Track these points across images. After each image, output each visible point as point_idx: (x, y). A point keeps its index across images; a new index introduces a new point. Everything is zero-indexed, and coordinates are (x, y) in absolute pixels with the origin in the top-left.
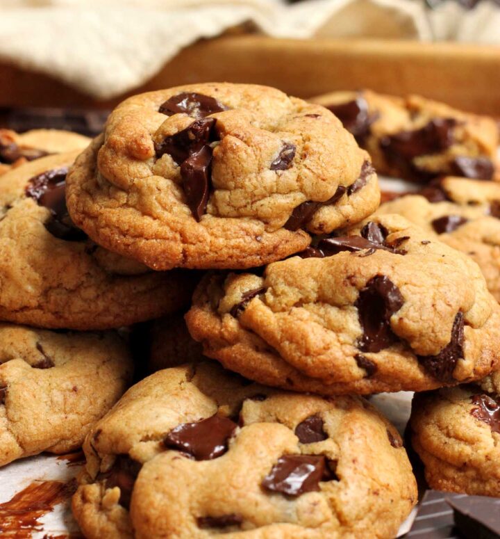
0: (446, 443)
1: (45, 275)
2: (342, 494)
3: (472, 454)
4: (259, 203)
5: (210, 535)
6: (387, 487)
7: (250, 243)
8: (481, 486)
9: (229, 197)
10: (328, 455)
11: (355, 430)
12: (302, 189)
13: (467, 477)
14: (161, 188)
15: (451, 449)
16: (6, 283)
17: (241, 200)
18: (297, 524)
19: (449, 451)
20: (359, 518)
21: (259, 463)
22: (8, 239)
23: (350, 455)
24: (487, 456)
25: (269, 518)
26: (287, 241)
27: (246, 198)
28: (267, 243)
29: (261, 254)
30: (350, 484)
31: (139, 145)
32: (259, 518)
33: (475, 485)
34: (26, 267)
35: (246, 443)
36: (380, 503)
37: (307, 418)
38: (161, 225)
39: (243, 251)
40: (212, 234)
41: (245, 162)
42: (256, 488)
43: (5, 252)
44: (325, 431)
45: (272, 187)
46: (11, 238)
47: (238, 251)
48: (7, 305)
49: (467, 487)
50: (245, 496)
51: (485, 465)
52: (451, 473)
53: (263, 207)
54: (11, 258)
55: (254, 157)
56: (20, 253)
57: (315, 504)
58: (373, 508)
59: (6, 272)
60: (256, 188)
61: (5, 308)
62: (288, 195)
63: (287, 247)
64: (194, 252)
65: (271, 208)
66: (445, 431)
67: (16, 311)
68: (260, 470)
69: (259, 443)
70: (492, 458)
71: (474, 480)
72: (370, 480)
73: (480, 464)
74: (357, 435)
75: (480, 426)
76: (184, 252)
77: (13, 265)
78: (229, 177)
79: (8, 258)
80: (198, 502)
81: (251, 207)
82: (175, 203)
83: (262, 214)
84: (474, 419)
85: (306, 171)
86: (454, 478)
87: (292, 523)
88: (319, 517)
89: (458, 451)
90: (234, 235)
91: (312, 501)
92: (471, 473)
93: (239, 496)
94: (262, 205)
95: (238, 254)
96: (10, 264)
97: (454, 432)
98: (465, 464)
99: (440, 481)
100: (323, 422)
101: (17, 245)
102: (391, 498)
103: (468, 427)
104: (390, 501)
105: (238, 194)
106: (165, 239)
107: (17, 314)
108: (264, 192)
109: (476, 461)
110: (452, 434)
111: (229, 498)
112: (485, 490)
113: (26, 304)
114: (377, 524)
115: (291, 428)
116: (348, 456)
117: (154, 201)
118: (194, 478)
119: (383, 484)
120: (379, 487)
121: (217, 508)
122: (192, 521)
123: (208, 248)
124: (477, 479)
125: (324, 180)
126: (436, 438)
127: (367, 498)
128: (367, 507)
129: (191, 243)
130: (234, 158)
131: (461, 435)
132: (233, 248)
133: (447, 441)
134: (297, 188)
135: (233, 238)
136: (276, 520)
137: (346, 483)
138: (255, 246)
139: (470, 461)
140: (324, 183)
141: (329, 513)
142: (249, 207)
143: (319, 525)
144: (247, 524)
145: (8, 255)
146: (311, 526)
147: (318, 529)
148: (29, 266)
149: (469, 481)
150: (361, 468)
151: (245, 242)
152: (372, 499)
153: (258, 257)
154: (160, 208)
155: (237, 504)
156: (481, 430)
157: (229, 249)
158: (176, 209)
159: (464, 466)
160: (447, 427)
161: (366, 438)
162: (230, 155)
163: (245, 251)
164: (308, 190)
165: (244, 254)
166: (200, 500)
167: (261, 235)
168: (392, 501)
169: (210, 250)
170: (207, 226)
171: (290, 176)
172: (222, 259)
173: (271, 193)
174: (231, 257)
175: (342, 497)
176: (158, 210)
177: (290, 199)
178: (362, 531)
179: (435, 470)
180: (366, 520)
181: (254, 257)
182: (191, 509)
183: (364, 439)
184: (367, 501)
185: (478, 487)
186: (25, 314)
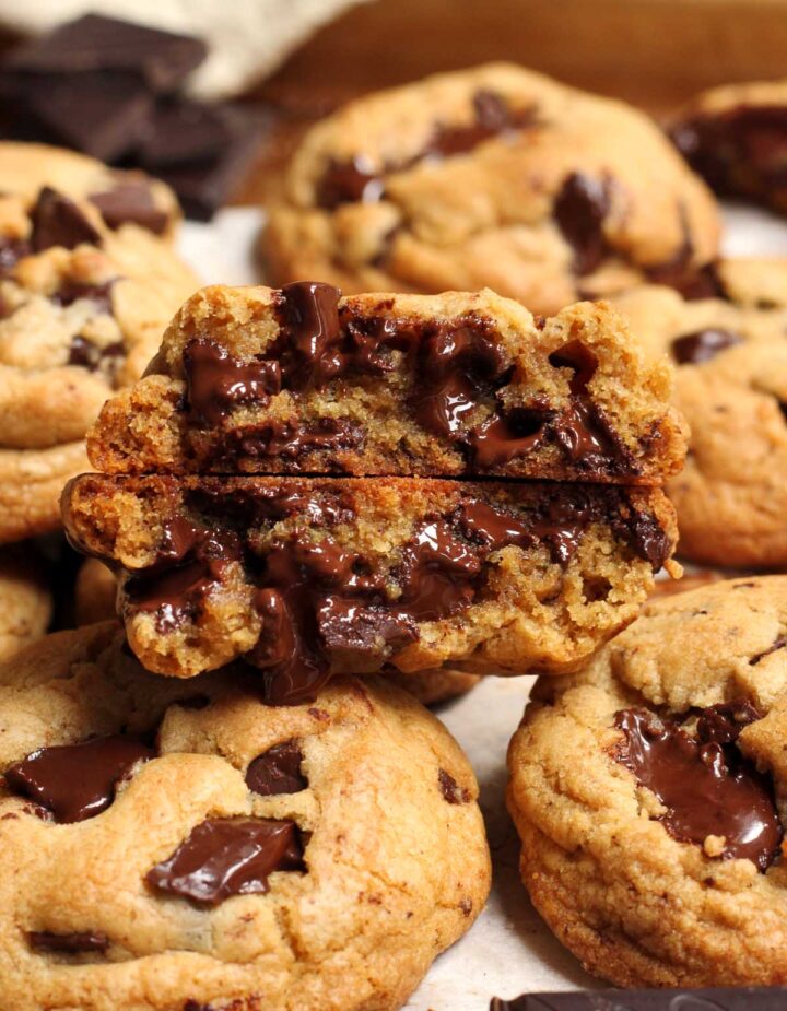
0: (551, 804)
2: (304, 901)
3: (592, 830)
5: (48, 966)
6: (403, 888)
8: (601, 893)
10: (298, 821)
11: (356, 776)
13: (580, 874)
15: (557, 816)
18: (210, 954)
19: (554, 821)
20: (333, 948)
21: (153, 835)
23: (336, 825)
24: (614, 837)
25: (157, 942)
30: (323, 883)
32: (139, 942)
33: (591, 890)
35: (138, 794)
36: (381, 918)
37: (272, 748)
42: (138, 885)
44: (303, 774)
49: (578, 891)
50: (111, 899)
51: (608, 853)
52: (554, 861)
57: (248, 919)
58: (366, 928)
66: (553, 780)
68: (152, 849)
69: (162, 795)
70: (622, 842)
71: (590, 880)
72: (366, 875)
73: (602, 851)
74: (360, 785)
75: (615, 775)
80: (29, 904)
84: (608, 760)
86: (559, 872)
87: (202, 952)
88: (253, 943)
89: (568, 824)
91: (242, 913)
92: (587, 866)
93: (101, 900)
97: (567, 784)
98: (579, 848)
99: (535, 876)
100: (300, 757)
102: (409, 909)
103: (591, 776)
104: (405, 916)
109: (595, 844)
110: (563, 788)
111: (84, 903)
112: (606, 902)
114: (373, 958)
115: (237, 766)
116: (330, 827)
118: (31, 857)
119: (394, 881)
120: (382, 888)
121: (60, 917)
122: (16, 939)
124: (596, 879)
126: (536, 793)
127: (354, 909)
128: (352, 927)
131: (577, 791)
133: (553, 801)
136: (172, 946)
137: (315, 881)
139: (587, 842)
141: (274, 936)
143: (253, 959)
144: (118, 951)
146: (237, 961)
147: (249, 966)
149: (583, 881)
150: (349, 852)
152: (367, 911)
155: (97, 914)
156: (615, 783)
159: (577, 851)
160: (557, 773)
161: (376, 791)
166: (34, 900)
168: (410, 914)
175: (305, 908)
178: (339, 972)
179: (532, 852)
180: (350, 951)
182: (17, 916)
183: (372, 793)
184: (354, 915)
185: (596, 894)
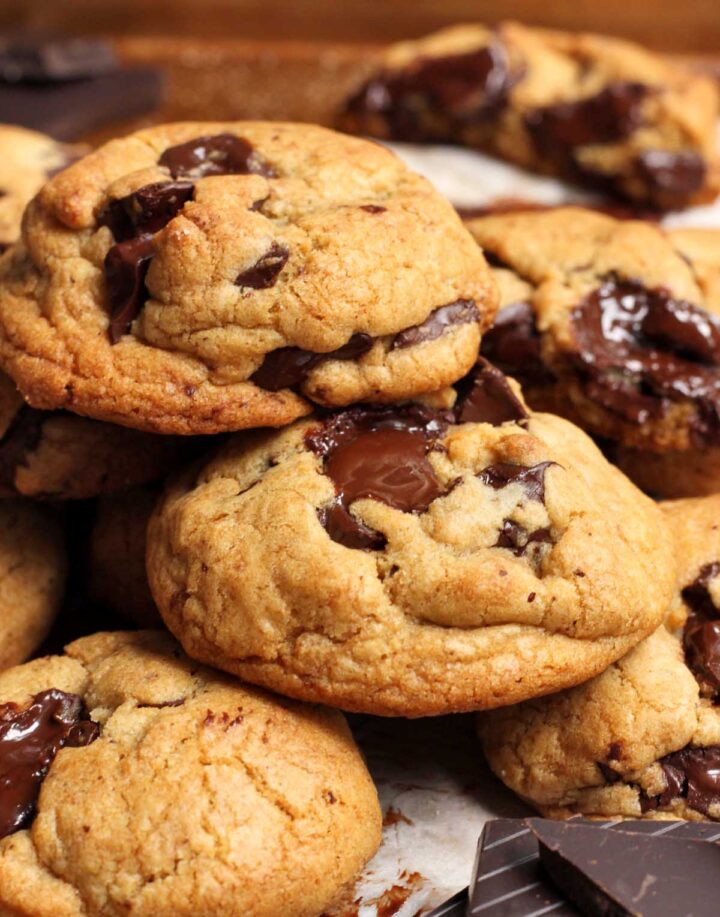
1: (296, 607)
4: (202, 334)
7: (173, 395)
9: (160, 315)
12: (277, 326)
14: (76, 279)
16: (230, 609)
17: (175, 324)
22: (251, 528)
26: (241, 405)
27: (183, 323)
28: (202, 401)
29: (190, 417)
31: (65, 204)
34: (267, 586)
38: (56, 337)
39: (156, 404)
40: (119, 369)
41: (191, 264)
43: (239, 552)
45: (226, 312)
46: (256, 527)
47: (149, 404)
48: (226, 647)
53: (206, 342)
54: (246, 564)
55: (209, 258)
56: (263, 559)
59: (233, 588)
60: (199, 309)
61: (223, 651)
62: (252, 331)
63: (239, 414)
64: (81, 390)
65: (218, 346)
67: (241, 661)
76: (69, 387)
77: (247, 579)
78: (164, 283)
79: (242, 563)
81: (189, 338)
82: (88, 308)
83: (204, 352)
85: (291, 298)
90: (150, 377)
94: (205, 339)
95: (149, 409)
96: (242, 575)
101: (261, 542)
105: (173, 312)
106: (52, 360)
107: (241, 665)
108: (212, 318)
113: (256, 653)
117: (59, 298)
123: (103, 390)
125: (320, 318)
129: (83, 376)
130: (175, 254)
132: (142, 397)
134: (269, 321)
135: (147, 381)
138: (181, 401)
140: (318, 323)
142: (186, 337)
145: (242, 559)
148: (272, 585)
151: (163, 391)
153: (184, 421)
154: (64, 310)
157: (135, 397)
158: (87, 316)
162: (171, 249)
163: (160, 407)
164: (288, 329)
165: (157, 410)
167: (197, 386)
169: (107, 393)
170: (117, 355)
171: (261, 300)
172: (121, 411)
173: (225, 324)
174: (137, 410)
176: (61, 313)
177: (253, 338)
181: (175, 419)
186: (253, 669)
